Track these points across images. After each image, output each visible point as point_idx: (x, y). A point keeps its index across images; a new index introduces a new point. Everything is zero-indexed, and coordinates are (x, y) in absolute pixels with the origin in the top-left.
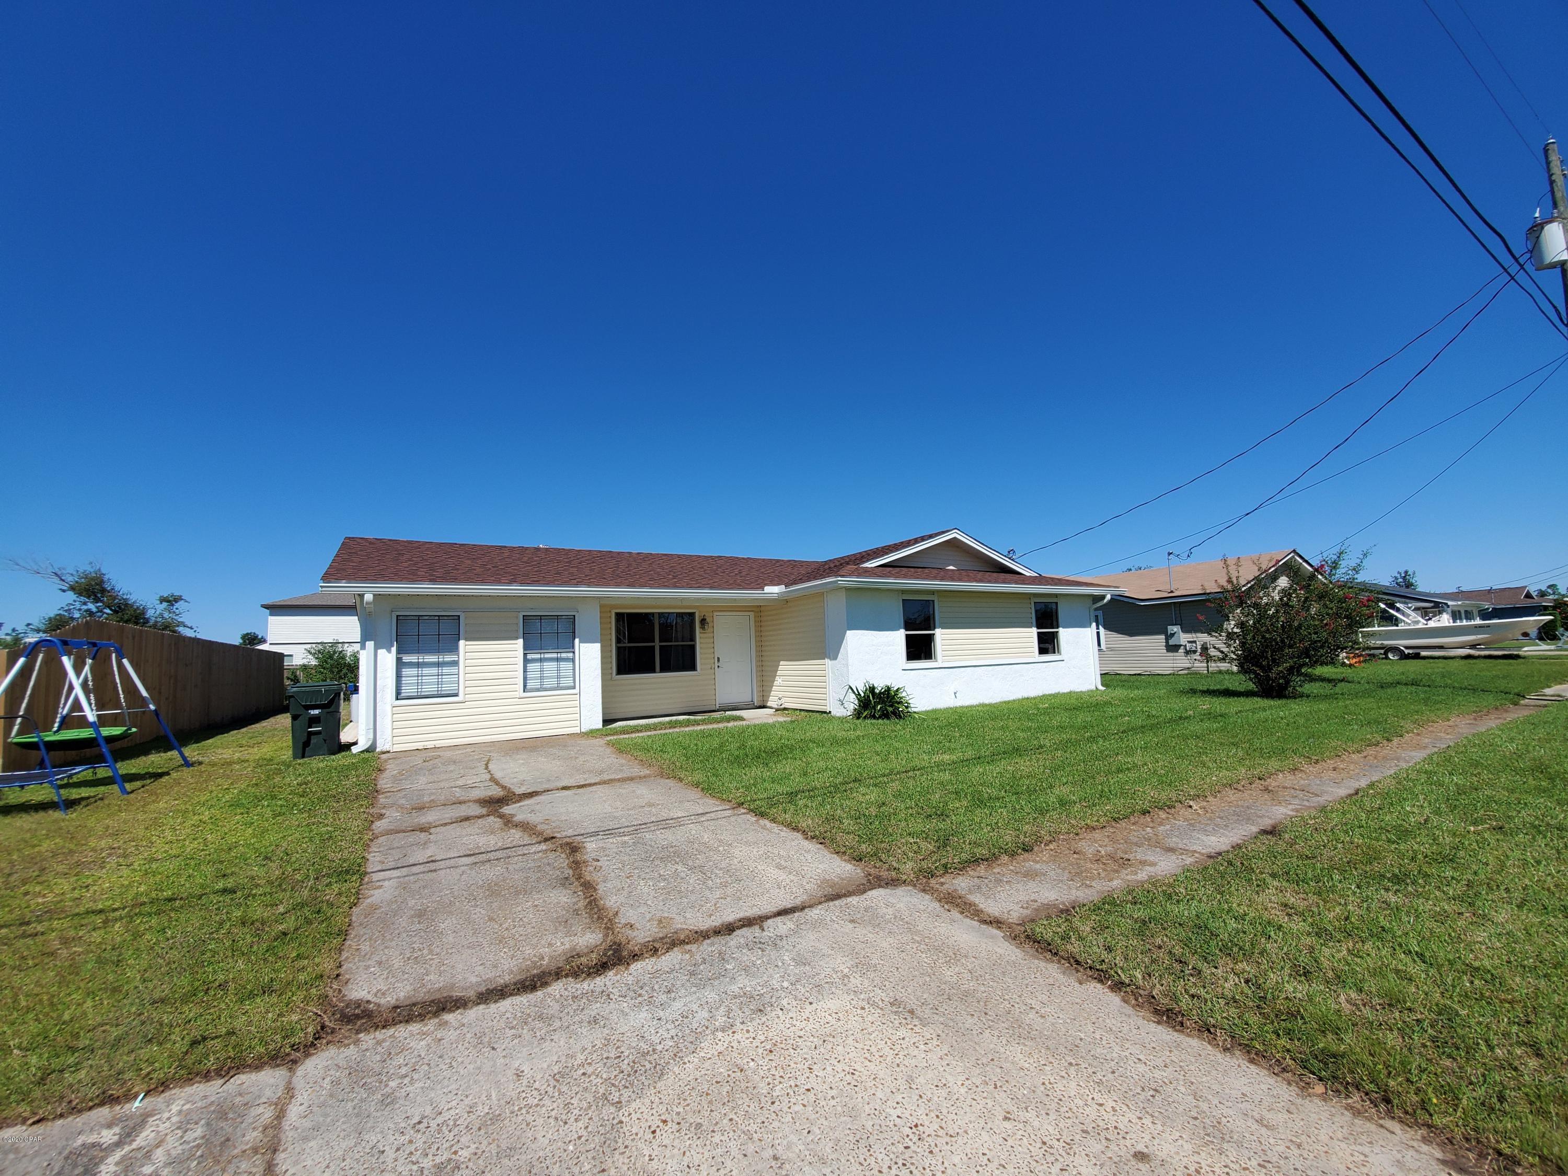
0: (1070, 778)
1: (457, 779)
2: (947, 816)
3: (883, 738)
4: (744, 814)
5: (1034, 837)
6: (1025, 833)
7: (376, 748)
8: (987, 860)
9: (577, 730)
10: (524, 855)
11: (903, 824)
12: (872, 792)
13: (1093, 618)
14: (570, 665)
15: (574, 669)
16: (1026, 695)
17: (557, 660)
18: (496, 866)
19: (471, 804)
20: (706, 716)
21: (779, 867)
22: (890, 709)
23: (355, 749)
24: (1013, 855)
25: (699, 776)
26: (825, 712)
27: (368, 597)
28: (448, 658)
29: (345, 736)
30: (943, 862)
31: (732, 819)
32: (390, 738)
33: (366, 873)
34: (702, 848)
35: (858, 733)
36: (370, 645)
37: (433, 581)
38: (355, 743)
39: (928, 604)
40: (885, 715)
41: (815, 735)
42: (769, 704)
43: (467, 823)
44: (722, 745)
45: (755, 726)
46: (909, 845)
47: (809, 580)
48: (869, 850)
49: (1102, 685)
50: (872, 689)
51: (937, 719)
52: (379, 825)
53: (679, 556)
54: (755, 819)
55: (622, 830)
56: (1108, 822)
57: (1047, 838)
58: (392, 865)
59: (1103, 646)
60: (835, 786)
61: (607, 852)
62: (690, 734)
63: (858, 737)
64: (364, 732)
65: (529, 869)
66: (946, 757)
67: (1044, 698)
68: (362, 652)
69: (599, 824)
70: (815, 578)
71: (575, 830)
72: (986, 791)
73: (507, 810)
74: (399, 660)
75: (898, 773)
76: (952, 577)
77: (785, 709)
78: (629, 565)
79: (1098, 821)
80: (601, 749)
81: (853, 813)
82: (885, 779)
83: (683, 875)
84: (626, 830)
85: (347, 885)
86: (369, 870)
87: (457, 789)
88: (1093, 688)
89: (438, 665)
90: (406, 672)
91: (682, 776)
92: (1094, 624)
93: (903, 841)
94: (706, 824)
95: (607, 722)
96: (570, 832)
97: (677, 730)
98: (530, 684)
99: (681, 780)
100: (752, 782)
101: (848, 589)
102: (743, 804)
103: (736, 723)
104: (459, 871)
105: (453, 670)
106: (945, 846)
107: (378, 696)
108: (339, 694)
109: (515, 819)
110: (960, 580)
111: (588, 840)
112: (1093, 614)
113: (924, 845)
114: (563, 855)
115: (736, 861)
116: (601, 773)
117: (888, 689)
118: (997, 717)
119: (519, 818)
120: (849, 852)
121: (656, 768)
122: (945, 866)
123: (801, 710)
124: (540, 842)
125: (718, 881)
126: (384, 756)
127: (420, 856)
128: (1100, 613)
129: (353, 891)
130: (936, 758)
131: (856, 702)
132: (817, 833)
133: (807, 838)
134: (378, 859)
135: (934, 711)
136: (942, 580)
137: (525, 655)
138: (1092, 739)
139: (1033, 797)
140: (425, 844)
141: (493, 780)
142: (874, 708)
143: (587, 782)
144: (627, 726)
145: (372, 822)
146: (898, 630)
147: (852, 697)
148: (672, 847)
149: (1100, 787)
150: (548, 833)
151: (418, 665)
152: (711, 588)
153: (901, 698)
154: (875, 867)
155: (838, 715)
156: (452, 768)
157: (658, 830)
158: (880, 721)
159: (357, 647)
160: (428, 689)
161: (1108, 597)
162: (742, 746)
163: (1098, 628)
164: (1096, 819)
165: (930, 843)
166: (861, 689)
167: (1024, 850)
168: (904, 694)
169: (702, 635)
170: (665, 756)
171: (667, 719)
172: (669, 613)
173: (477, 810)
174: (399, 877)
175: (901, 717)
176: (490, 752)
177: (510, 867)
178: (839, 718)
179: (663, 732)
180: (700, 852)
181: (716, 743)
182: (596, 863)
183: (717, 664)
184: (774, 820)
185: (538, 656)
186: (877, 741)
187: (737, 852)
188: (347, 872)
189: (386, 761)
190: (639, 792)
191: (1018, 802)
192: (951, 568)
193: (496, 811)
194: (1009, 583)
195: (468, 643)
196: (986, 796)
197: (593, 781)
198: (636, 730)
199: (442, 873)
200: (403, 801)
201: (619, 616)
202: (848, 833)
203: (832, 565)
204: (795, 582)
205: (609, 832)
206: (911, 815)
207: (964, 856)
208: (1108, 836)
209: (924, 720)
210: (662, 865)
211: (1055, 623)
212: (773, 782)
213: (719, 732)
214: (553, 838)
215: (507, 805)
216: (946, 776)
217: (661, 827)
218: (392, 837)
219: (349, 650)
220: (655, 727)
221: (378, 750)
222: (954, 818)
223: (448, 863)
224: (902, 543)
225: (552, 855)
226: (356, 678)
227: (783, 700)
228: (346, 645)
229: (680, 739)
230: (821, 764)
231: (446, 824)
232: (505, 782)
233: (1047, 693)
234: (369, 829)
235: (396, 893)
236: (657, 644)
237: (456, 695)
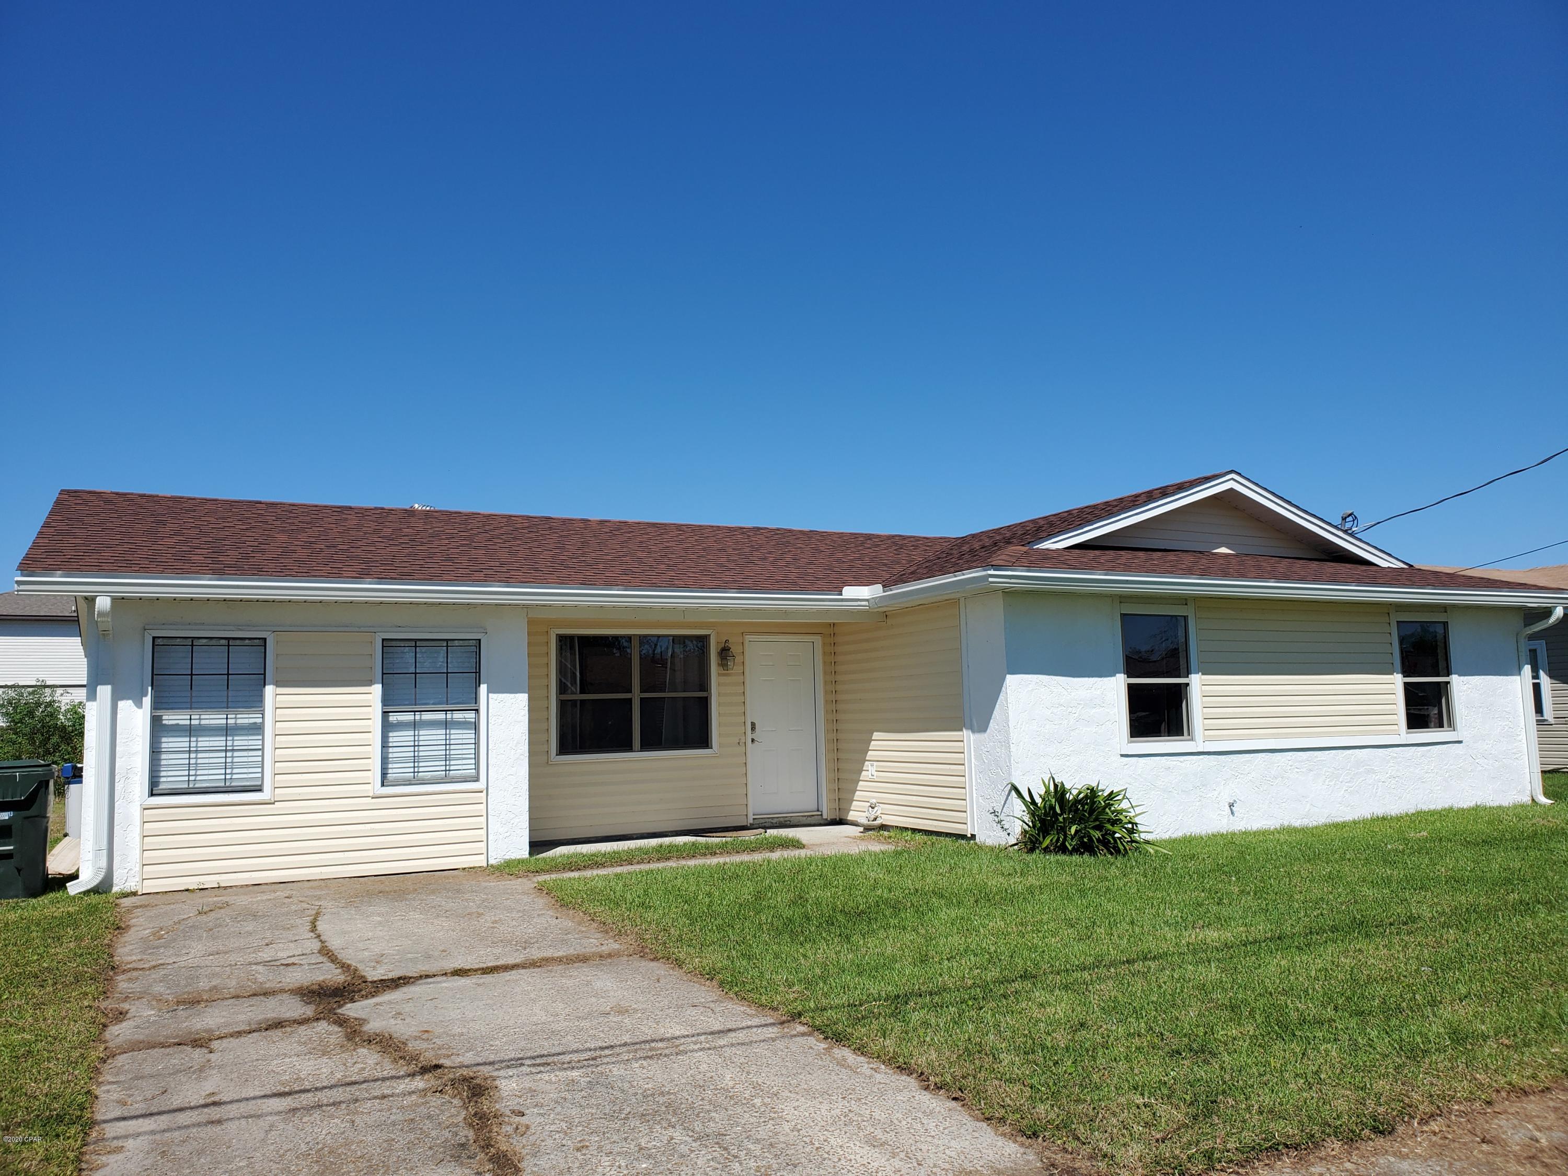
0: (1476, 987)
1: (258, 949)
2: (1214, 1055)
3: (1082, 893)
4: (803, 1034)
5: (1398, 1106)
6: (1379, 1096)
7: (111, 886)
8: (1296, 1147)
9: (480, 861)
10: (384, 1097)
11: (1123, 1066)
12: (1059, 1000)
13: (1525, 654)
14: (469, 735)
15: (477, 744)
16: (1380, 811)
17: (446, 725)
18: (332, 1117)
19: (285, 996)
20: (729, 838)
21: (872, 1142)
22: (1097, 834)
23: (73, 888)
24: (1351, 1139)
25: (714, 958)
26: (963, 837)
27: (103, 603)
28: (245, 719)
29: (56, 863)
30: (1204, 1146)
31: (780, 1044)
32: (137, 868)
33: (93, 1123)
34: (721, 1099)
35: (1032, 880)
36: (104, 691)
37: (219, 573)
38: (74, 877)
39: (1176, 624)
40: (1086, 847)
41: (943, 883)
42: (852, 816)
43: (278, 1033)
44: (759, 896)
45: (824, 860)
46: (1134, 1110)
47: (930, 574)
48: (1052, 1116)
49: (1546, 794)
50: (1060, 792)
51: (1192, 857)
52: (118, 1033)
53: (679, 527)
54: (823, 1045)
55: (567, 1058)
56: (1556, 1079)
57: (1425, 1108)
58: (140, 1108)
59: (1548, 714)
60: (985, 986)
61: (539, 1099)
62: (698, 873)
63: (1030, 890)
64: (90, 856)
65: (394, 1124)
66: (1212, 935)
67: (1419, 818)
68: (89, 705)
69: (523, 1044)
70: (943, 571)
71: (478, 1054)
72: (1295, 1007)
73: (351, 1010)
74: (156, 722)
75: (1112, 964)
76: (1225, 568)
77: (883, 827)
78: (585, 543)
79: (1534, 1077)
80: (526, 899)
81: (1020, 1040)
82: (1086, 975)
83: (684, 1149)
84: (575, 1057)
85: (60, 1144)
86: (99, 1117)
87: (260, 968)
88: (1526, 799)
89: (226, 731)
90: (168, 743)
91: (682, 956)
92: (1527, 669)
93: (1122, 1100)
94: (728, 1052)
95: (536, 846)
96: (468, 1058)
97: (672, 864)
98: (394, 771)
99: (679, 963)
100: (818, 971)
101: (1009, 594)
102: (800, 1015)
103: (787, 853)
104: (264, 1123)
105: (253, 741)
106: (1208, 1114)
107: (118, 787)
108: (47, 783)
109: (366, 1028)
110: (1242, 576)
111: (502, 1073)
112: (1525, 647)
113: (1164, 1110)
114: (456, 1101)
115: (786, 1127)
116: (526, 945)
117: (1093, 792)
118: (1318, 856)
119: (374, 1026)
120: (1011, 1118)
121: (630, 939)
122: (1208, 1155)
123: (914, 830)
124: (413, 1075)
125: (752, 1164)
126: (126, 902)
127: (193, 1093)
128: (1541, 646)
129: (71, 1155)
130: (1191, 936)
131: (1027, 818)
132: (948, 1078)
133: (927, 1088)
134: (115, 1096)
135: (1188, 841)
136: (1203, 575)
137: (385, 714)
138: (1525, 908)
139: (1394, 1022)
140: (201, 1069)
141: (326, 952)
142: (1063, 830)
143: (501, 962)
144: (576, 855)
145: (105, 1026)
146: (1112, 674)
147: (1018, 808)
148: (662, 1094)
149: (1539, 1007)
150: (429, 1057)
151: (190, 731)
152: (740, 589)
153: (1120, 812)
154: (1065, 1150)
155: (989, 842)
156: (250, 926)
157: (637, 1060)
158: (1075, 858)
159: (80, 695)
160: (210, 776)
161: (1559, 612)
162: (799, 900)
163: (1536, 676)
164: (1529, 1072)
165: (1177, 1107)
166: (1039, 791)
167: (1375, 1130)
168: (1125, 805)
169: (723, 679)
170: (649, 915)
171: (654, 842)
172: (659, 636)
173: (295, 1008)
174: (153, 1132)
175: (1118, 851)
176: (319, 899)
177: (358, 1120)
178: (992, 849)
179: (645, 867)
180: (716, 1106)
181: (747, 891)
182: (518, 1119)
183: (749, 736)
184: (861, 1050)
185: (409, 717)
186: (1069, 898)
187: (788, 1110)
188: (60, 1119)
189: (129, 911)
190: (598, 984)
191: (1363, 1032)
192: (1223, 550)
193: (332, 1011)
194: (1346, 583)
195: (281, 690)
196: (1294, 1015)
197: (511, 961)
198: (594, 862)
199: (232, 1126)
200: (159, 988)
201: (564, 641)
202: (1010, 1081)
203: (977, 546)
204: (902, 579)
205: (543, 1061)
206: (1138, 1048)
207: (1248, 1137)
208: (1556, 1109)
209: (1166, 858)
210: (644, 1129)
211: (1442, 665)
212: (860, 974)
213: (754, 870)
214: (437, 1067)
215: (353, 1000)
216: (1212, 973)
217: (640, 1054)
218: (140, 1055)
219: (65, 700)
220: (628, 858)
221: (115, 889)
222: (1226, 1058)
223: (244, 1108)
224: (1121, 500)
225: (436, 1101)
226: (77, 754)
227: (878, 810)
228: (59, 691)
229: (680, 881)
230: (956, 940)
231: (239, 1034)
232: (347, 956)
233: (1425, 808)
234: (99, 1039)
235: (148, 1162)
236: (636, 695)
237: (259, 789)
